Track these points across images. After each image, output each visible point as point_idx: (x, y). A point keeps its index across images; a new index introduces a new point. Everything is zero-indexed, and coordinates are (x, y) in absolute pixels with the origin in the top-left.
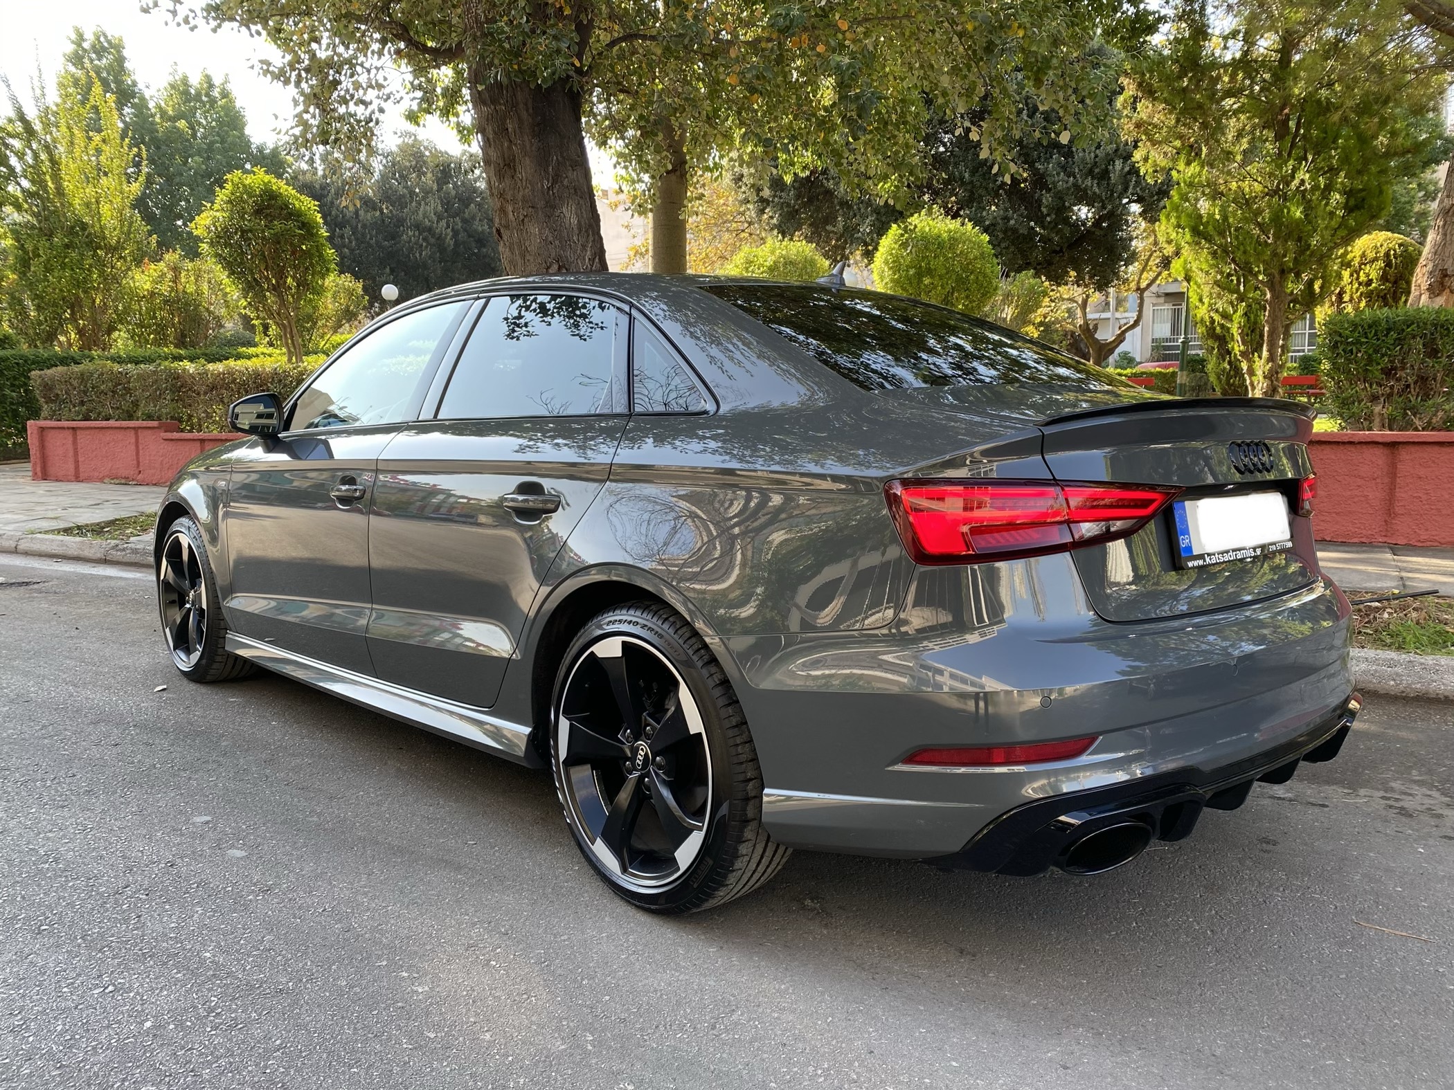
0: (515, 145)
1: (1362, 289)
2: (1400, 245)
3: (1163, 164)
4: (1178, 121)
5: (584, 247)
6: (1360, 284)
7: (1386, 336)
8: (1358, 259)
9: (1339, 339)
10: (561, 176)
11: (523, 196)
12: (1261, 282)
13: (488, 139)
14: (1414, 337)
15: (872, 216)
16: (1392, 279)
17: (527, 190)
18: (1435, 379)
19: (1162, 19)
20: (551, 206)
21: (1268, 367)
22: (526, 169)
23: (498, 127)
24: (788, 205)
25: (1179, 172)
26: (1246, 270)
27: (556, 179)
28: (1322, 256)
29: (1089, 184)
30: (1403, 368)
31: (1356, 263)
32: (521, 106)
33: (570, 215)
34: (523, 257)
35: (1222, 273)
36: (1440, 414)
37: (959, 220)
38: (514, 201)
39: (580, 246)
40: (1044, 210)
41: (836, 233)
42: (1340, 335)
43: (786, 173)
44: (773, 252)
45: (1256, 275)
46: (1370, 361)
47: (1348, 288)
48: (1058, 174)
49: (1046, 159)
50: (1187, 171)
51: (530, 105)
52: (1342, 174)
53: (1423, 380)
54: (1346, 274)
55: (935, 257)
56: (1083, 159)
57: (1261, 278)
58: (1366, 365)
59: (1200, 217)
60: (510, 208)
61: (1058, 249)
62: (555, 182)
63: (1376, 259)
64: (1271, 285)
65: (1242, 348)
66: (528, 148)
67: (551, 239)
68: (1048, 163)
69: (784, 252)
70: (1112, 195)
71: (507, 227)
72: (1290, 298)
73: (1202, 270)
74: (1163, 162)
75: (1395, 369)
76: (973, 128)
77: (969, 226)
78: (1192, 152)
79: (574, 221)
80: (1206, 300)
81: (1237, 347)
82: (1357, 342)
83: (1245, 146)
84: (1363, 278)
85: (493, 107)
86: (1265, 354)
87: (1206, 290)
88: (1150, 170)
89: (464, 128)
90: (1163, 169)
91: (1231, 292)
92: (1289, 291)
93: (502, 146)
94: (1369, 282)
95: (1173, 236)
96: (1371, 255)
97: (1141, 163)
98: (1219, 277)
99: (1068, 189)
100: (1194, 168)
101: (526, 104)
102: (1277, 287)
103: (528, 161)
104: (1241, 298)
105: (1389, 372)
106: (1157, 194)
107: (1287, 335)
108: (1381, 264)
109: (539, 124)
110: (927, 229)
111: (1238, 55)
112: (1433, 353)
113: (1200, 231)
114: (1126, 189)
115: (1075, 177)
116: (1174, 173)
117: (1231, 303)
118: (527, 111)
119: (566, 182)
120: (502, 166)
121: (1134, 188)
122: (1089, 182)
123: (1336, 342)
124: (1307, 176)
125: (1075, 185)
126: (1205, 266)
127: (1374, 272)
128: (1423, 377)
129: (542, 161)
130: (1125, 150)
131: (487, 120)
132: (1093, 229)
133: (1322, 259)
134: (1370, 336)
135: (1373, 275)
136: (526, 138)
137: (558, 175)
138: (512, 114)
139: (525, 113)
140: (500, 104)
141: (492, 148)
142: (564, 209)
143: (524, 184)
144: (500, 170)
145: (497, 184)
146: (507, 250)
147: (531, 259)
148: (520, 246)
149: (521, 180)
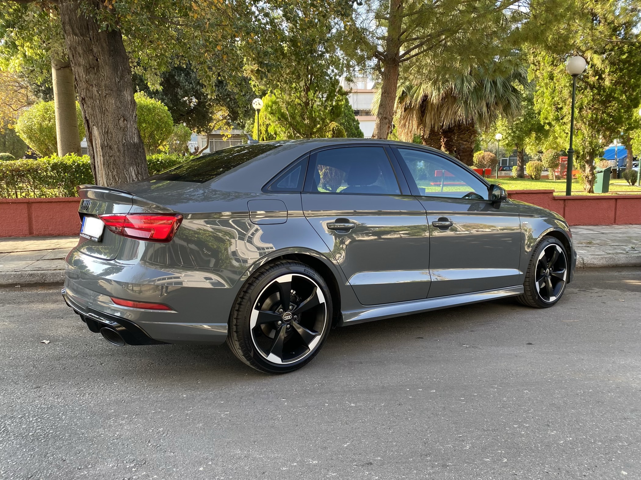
0: (100, 59)
10: (124, 77)
11: (105, 84)
17: (107, 82)
20: (119, 90)
22: (106, 71)
23: (86, 48)
29: (199, 88)
32: (102, 40)
33: (127, 95)
34: (103, 113)
38: (98, 85)
39: (131, 110)
45: (302, 134)
51: (107, 39)
60: (95, 89)
62: (121, 79)
66: (107, 61)
67: (119, 106)
71: (91, 98)
77: (160, 102)
79: (129, 98)
85: (82, 38)
93: (88, 58)
95: (270, 117)
96: (328, 129)
100: (278, 92)
101: (105, 40)
103: (107, 67)
119: (126, 80)
120: (88, 67)
125: (193, 88)
127: (329, 135)
129: (115, 68)
132: (197, 107)
136: (106, 56)
137: (123, 76)
138: (97, 43)
139: (105, 44)
140: (87, 37)
141: (82, 58)
142: (125, 92)
143: (106, 78)
144: (87, 69)
145: (84, 76)
146: (90, 109)
147: (110, 115)
148: (101, 108)
149: (104, 76)
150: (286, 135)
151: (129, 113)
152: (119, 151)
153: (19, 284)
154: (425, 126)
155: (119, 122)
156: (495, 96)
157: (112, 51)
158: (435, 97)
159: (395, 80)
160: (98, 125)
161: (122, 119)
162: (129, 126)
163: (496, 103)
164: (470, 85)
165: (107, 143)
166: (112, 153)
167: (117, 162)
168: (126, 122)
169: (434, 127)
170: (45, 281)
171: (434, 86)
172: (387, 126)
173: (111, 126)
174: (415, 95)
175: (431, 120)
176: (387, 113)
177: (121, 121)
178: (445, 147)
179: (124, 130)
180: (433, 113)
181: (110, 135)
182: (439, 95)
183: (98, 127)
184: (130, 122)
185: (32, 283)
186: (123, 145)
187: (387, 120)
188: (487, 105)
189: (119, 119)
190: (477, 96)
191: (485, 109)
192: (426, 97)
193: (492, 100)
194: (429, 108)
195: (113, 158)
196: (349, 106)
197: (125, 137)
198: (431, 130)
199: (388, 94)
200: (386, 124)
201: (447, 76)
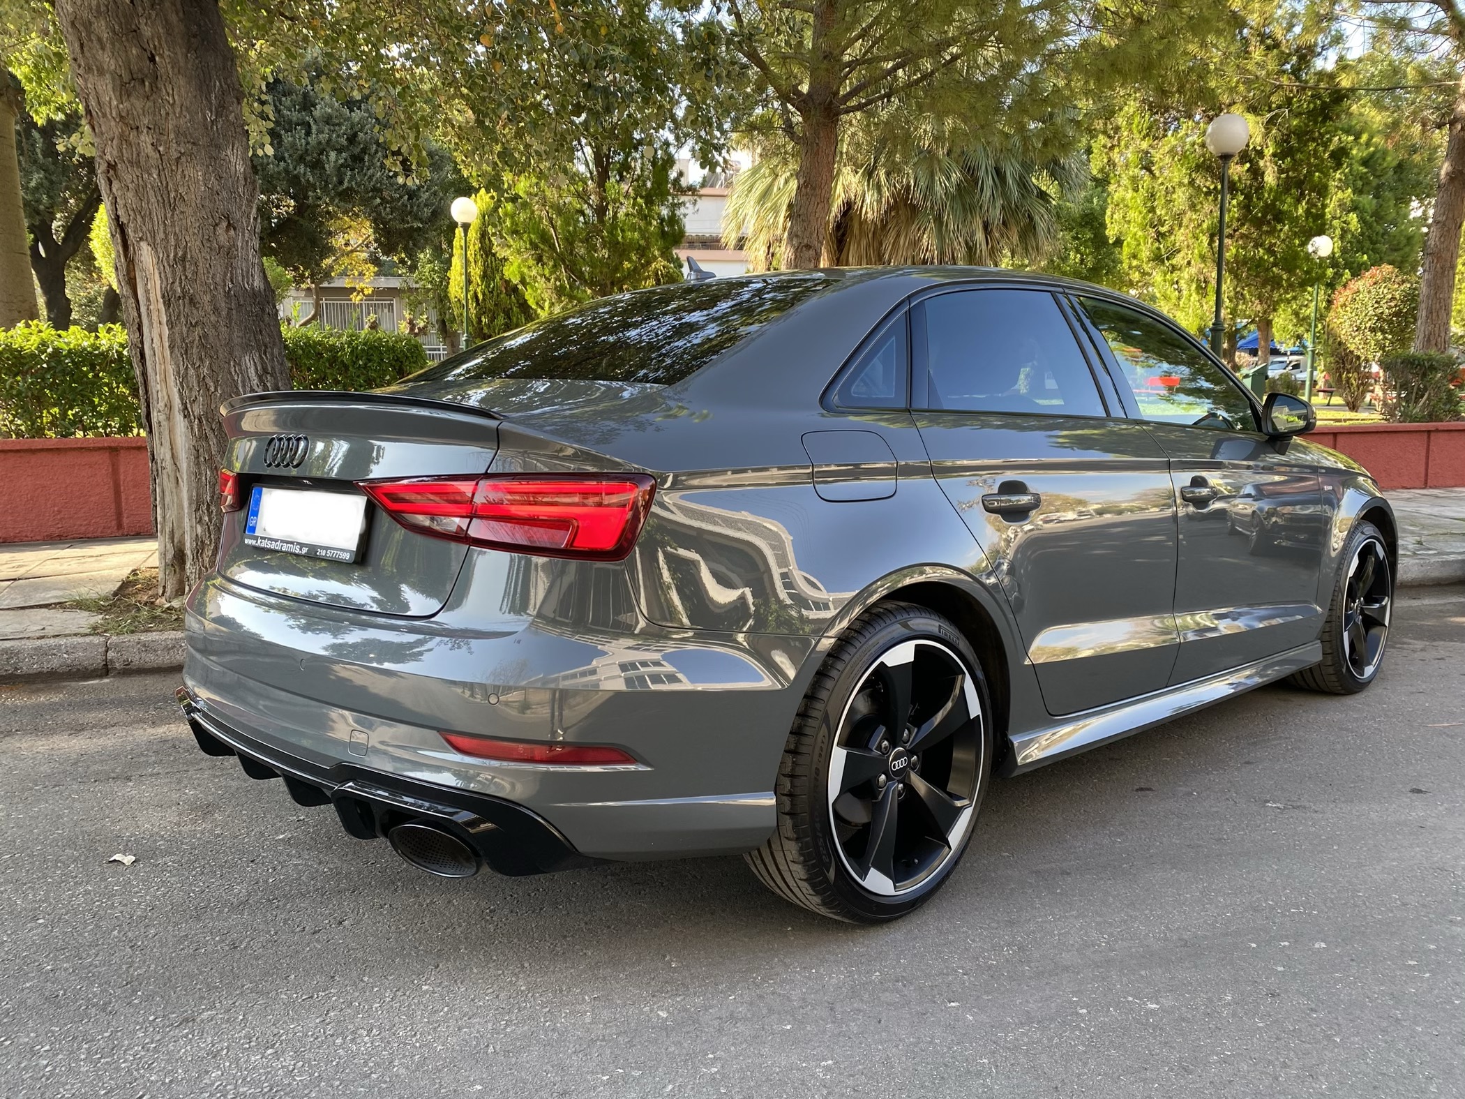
0: (161, 56)
5: (250, 203)
10: (227, 109)
11: (178, 127)
17: (182, 121)
20: (215, 146)
22: (179, 91)
23: (120, 25)
27: (221, 109)
29: (302, 171)
33: (236, 161)
38: (156, 129)
39: (245, 202)
52: (657, 203)
56: (293, 145)
60: (146, 139)
62: (218, 114)
66: (182, 64)
67: (217, 188)
79: (241, 168)
99: (279, 173)
103: (182, 81)
106: (372, 190)
118: (177, 14)
119: (232, 117)
120: (126, 78)
121: (349, 182)
122: (301, 169)
125: (286, 171)
129: (203, 85)
130: (337, 142)
132: (296, 218)
136: (178, 49)
137: (224, 108)
138: (153, 14)
139: (174, 16)
141: (108, 52)
142: (229, 152)
143: (178, 110)
144: (123, 85)
145: (115, 103)
146: (130, 194)
147: (189, 211)
148: (163, 190)
149: (173, 105)
150: (550, 285)
151: (240, 208)
152: (216, 310)
155: (215, 231)
156: (1003, 207)
157: (195, 36)
158: (871, 207)
159: (830, 158)
160: (154, 237)
161: (224, 224)
162: (240, 244)
163: (1004, 223)
164: (948, 179)
165: (183, 289)
166: (196, 316)
167: (211, 340)
168: (232, 232)
170: (16, 669)
171: (869, 182)
173: (194, 243)
177: (221, 230)
179: (228, 253)
181: (190, 268)
182: (879, 201)
183: (154, 246)
184: (243, 234)
186: (227, 294)
187: (812, 252)
188: (986, 227)
189: (217, 225)
190: (963, 205)
191: (980, 236)
193: (996, 214)
195: (198, 330)
197: (232, 273)
199: (815, 189)
200: (810, 261)
201: (898, 158)
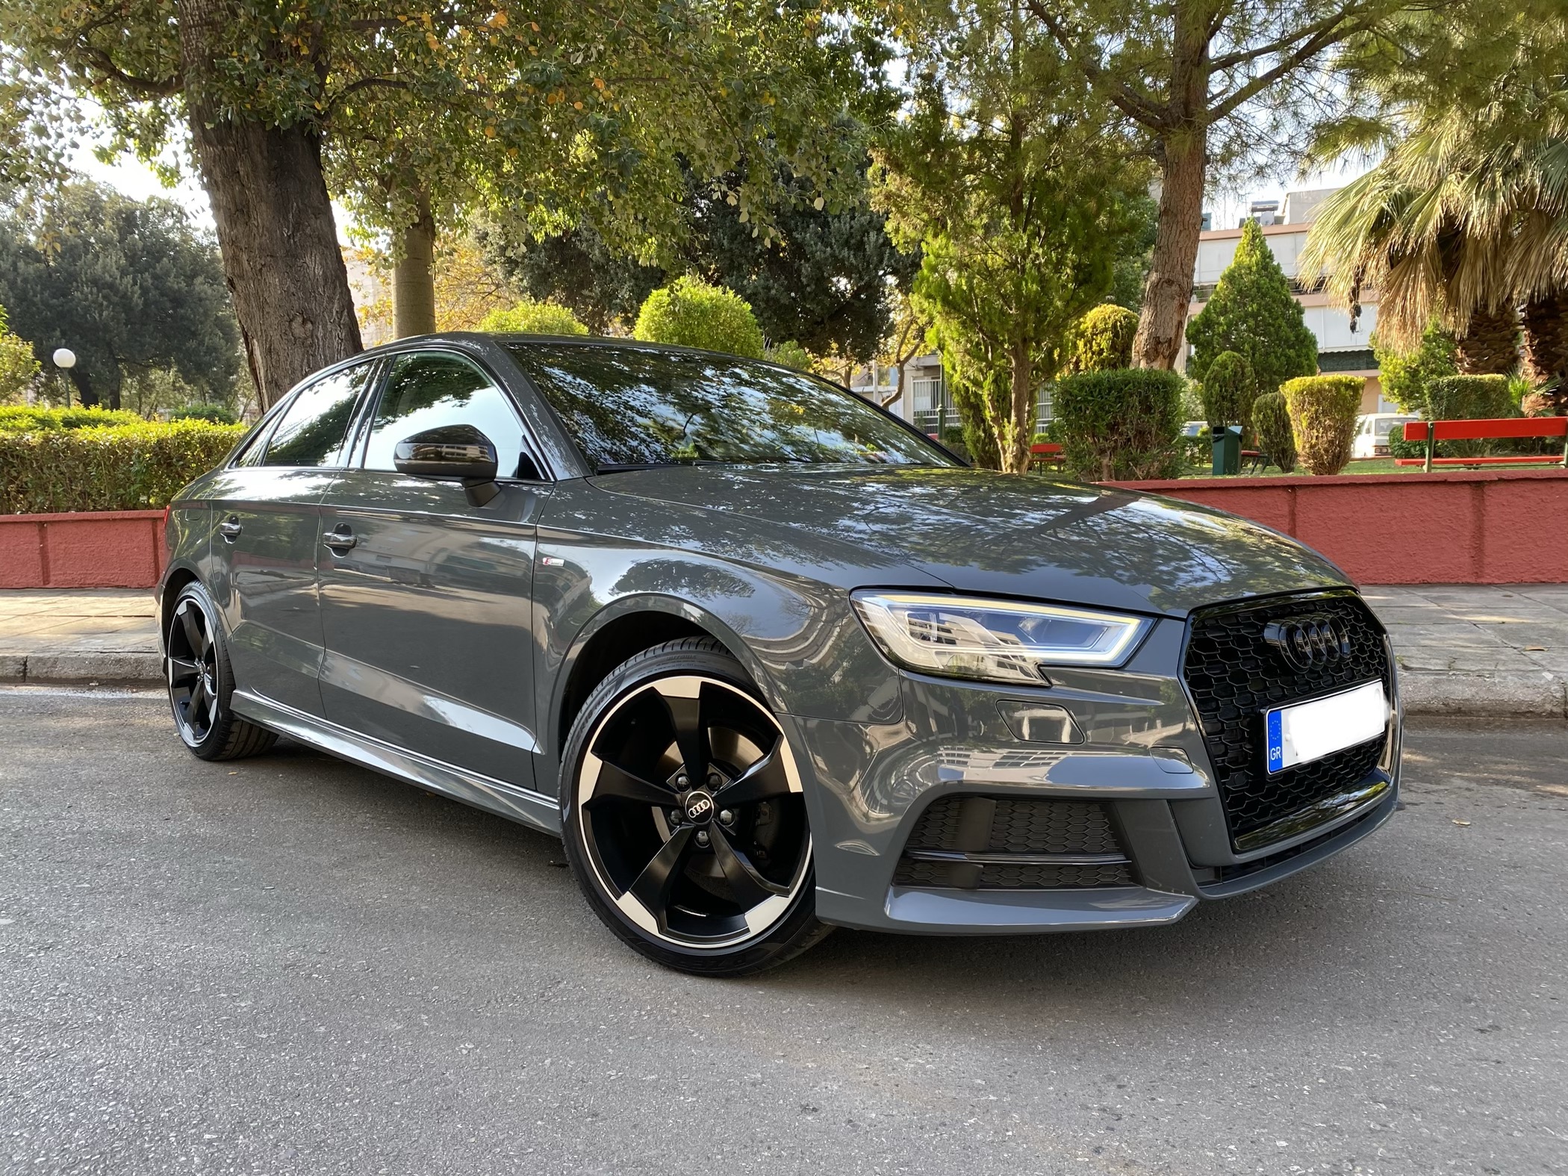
0: (249, 189)
1: (1095, 358)
2: (1125, 317)
3: (913, 235)
4: (924, 194)
5: (331, 300)
6: (1093, 353)
7: (1108, 394)
8: (1090, 330)
9: (1069, 398)
10: (303, 224)
11: (260, 245)
12: (1006, 350)
13: (216, 182)
14: (1131, 395)
15: (630, 281)
16: (1120, 349)
17: (264, 238)
18: (1150, 433)
19: (903, 97)
20: (293, 255)
21: (1016, 432)
22: (262, 215)
23: (227, 169)
24: (539, 267)
25: (927, 243)
26: (993, 340)
27: (298, 226)
28: (1058, 326)
30: (1124, 424)
31: (1089, 333)
32: (254, 147)
33: (314, 266)
34: (261, 309)
35: (971, 342)
36: (1156, 464)
37: (720, 288)
38: (249, 249)
39: (326, 299)
40: (804, 280)
41: (593, 298)
42: (1071, 395)
43: (536, 232)
44: (526, 316)
45: (1002, 344)
46: (1097, 417)
47: (1083, 357)
48: (816, 244)
49: (803, 228)
50: (934, 245)
51: (264, 146)
52: (1071, 249)
53: (1141, 433)
54: (1081, 343)
55: (698, 325)
57: (1006, 346)
58: (1093, 421)
59: (948, 287)
60: (245, 257)
61: (819, 320)
62: (296, 229)
63: (1105, 330)
64: (1015, 353)
65: (993, 413)
66: (264, 194)
67: (292, 290)
68: (806, 233)
69: (539, 316)
70: (868, 266)
71: (241, 277)
72: (1032, 366)
73: (953, 339)
74: (912, 234)
75: (1117, 424)
76: (730, 193)
77: (731, 293)
78: (938, 225)
79: (319, 271)
80: (958, 368)
81: (989, 413)
82: (1085, 400)
83: (985, 221)
84: (1095, 348)
85: (220, 147)
86: (1013, 419)
87: (958, 357)
88: (902, 241)
89: (166, 170)
90: (913, 240)
91: (981, 360)
92: (1031, 359)
93: (233, 190)
94: (1101, 351)
95: (926, 305)
96: (1101, 326)
97: (893, 234)
98: (969, 346)
100: (941, 240)
101: (260, 146)
102: (1021, 354)
103: (264, 208)
104: (990, 366)
105: (1113, 427)
107: (1032, 400)
108: (1109, 334)
109: (275, 169)
110: (689, 296)
111: (975, 134)
112: (1148, 409)
113: (952, 302)
114: (881, 261)
115: (832, 248)
116: (923, 244)
117: (980, 370)
118: (261, 153)
119: (308, 231)
120: (233, 210)
123: (1068, 401)
124: (1041, 250)
126: (955, 335)
127: (1103, 342)
128: (1140, 432)
129: (281, 208)
130: (877, 221)
131: (214, 162)
133: (1058, 328)
134: (1095, 394)
135: (1104, 345)
136: (261, 182)
137: (300, 224)
139: (259, 155)
140: (229, 145)
141: (221, 192)
142: (307, 259)
143: (261, 231)
144: (231, 216)
146: (242, 302)
147: (272, 312)
148: (257, 296)
149: (257, 227)
151: (321, 304)
153: (96, 679)
154: (1457, 304)
155: (290, 326)
158: (1479, 220)
160: (259, 337)
161: (300, 319)
162: (320, 335)
165: (271, 375)
168: (309, 326)
169: (1486, 306)
171: (1479, 187)
172: (1176, 302)
173: (276, 338)
174: (1418, 219)
175: (1474, 284)
176: (1173, 267)
177: (296, 325)
178: (1536, 363)
179: (304, 343)
180: (1480, 265)
181: (275, 357)
182: (1491, 212)
183: (258, 341)
184: (325, 326)
185: (118, 677)
187: (1175, 288)
189: (291, 321)
192: (1449, 219)
194: (1470, 252)
196: (1274, 268)
197: (308, 360)
198: (1476, 311)
199: (1176, 216)
200: (1173, 298)
201: (1517, 153)
